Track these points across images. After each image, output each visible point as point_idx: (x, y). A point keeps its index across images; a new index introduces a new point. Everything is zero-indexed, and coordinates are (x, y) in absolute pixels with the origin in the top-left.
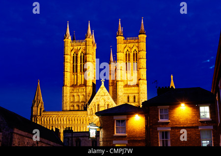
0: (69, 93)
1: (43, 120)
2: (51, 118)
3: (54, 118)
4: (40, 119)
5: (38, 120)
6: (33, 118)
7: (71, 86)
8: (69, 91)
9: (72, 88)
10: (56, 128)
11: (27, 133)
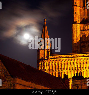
0: (79, 31)
1: (50, 65)
2: (60, 62)
3: (63, 62)
4: (48, 63)
5: (46, 65)
6: (40, 63)
7: (81, 23)
8: (79, 29)
9: (83, 25)
10: (65, 75)
11: (30, 83)
